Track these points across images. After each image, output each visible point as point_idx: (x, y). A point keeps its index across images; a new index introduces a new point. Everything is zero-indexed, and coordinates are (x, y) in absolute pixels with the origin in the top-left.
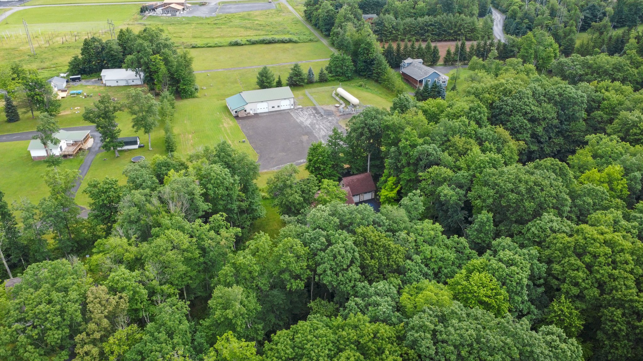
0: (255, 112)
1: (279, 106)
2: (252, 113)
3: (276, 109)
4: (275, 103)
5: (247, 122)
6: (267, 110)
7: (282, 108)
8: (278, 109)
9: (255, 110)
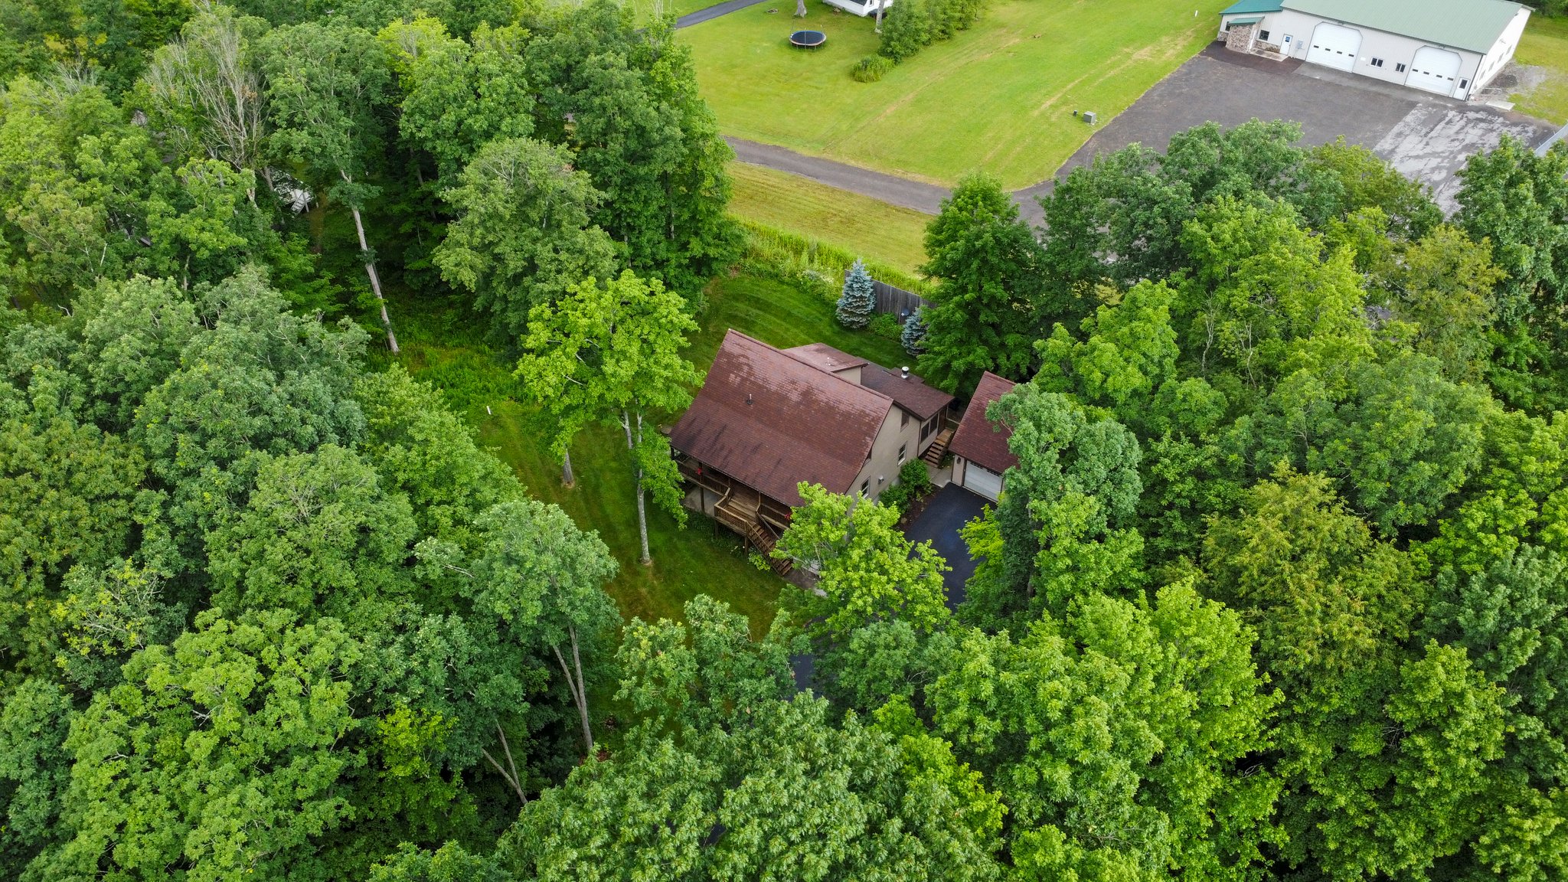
0: (1300, 56)
1: (1401, 68)
2: (1286, 51)
3: (1386, 73)
4: (1393, 51)
5: (1220, 71)
6: (1345, 65)
7: (1414, 81)
8: (1397, 78)
9: (1299, 46)
